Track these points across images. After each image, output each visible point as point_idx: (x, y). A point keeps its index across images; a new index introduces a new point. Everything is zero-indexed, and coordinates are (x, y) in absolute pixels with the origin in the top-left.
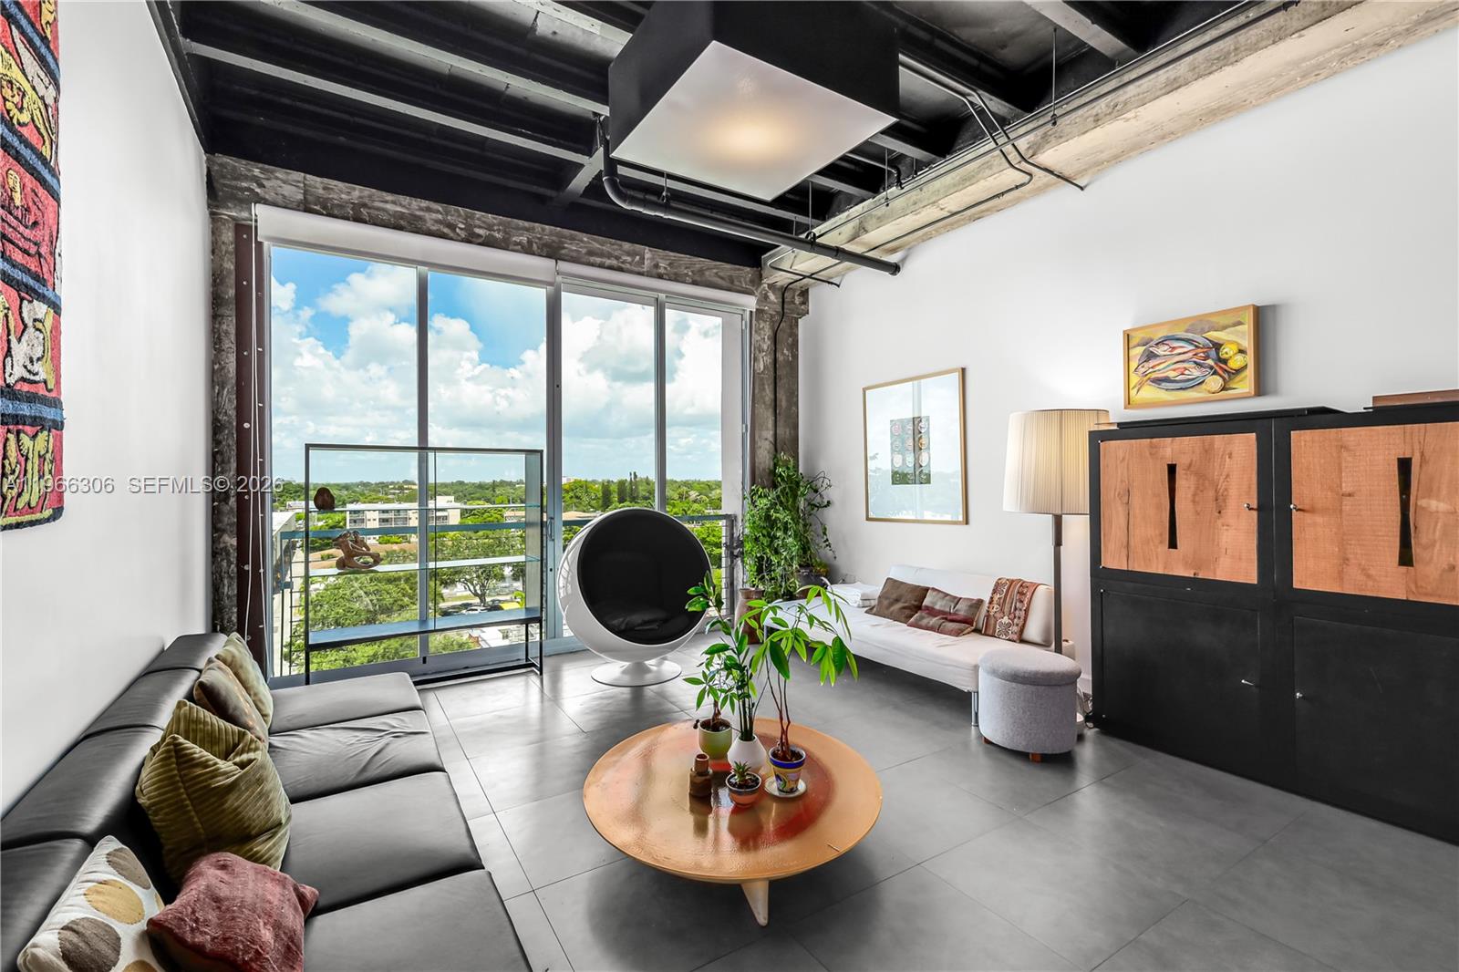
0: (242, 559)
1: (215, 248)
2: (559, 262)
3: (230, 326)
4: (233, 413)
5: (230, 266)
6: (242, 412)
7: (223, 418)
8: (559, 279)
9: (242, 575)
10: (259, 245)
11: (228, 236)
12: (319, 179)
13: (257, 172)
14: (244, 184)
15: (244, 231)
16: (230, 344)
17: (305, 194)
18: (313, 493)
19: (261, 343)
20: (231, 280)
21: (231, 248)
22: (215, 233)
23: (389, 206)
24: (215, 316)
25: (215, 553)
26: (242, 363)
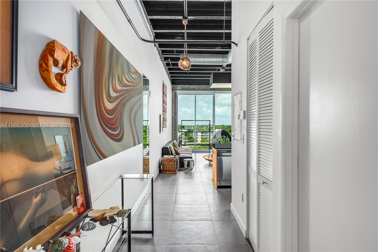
0: (175, 135)
1: (172, 96)
2: (215, 91)
3: (174, 105)
4: (174, 116)
5: (174, 98)
6: (175, 116)
7: (173, 117)
8: (215, 93)
9: (175, 136)
10: (177, 95)
11: (174, 94)
12: (183, 85)
13: (177, 86)
14: (176, 88)
15: (175, 93)
16: (174, 108)
17: (182, 88)
18: (182, 126)
19: (177, 108)
20: (174, 100)
21: (174, 96)
22: (172, 94)
23: (191, 87)
24: (172, 104)
25: (172, 133)
26: (175, 110)
